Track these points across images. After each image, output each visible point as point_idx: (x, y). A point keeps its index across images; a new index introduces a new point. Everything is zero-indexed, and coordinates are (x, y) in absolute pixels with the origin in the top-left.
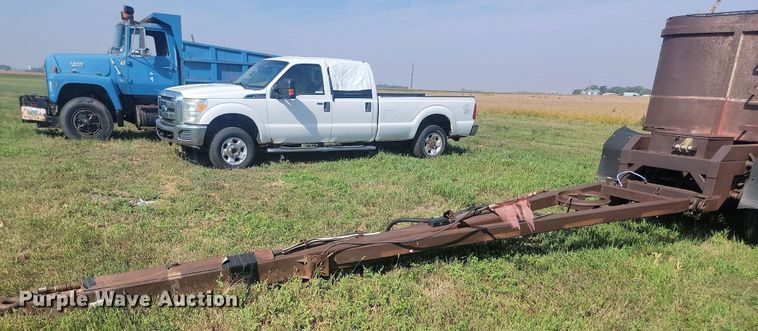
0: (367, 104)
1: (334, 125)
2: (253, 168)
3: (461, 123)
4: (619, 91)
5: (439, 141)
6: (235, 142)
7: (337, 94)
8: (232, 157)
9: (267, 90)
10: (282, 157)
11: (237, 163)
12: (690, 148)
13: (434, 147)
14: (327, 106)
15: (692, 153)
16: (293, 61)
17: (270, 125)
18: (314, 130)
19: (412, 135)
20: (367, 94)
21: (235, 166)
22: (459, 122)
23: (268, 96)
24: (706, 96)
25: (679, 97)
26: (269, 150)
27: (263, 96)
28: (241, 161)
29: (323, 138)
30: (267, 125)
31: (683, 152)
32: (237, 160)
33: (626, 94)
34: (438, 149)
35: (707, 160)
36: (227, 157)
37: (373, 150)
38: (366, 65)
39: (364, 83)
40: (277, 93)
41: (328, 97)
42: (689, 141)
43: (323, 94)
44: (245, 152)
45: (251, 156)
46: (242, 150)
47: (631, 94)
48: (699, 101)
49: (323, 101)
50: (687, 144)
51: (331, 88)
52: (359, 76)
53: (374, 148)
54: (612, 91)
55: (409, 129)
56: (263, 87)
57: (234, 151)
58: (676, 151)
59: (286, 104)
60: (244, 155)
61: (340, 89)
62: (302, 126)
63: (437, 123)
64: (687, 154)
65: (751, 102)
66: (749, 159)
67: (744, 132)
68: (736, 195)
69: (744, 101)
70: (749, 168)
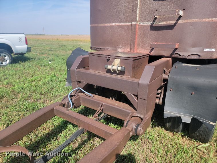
5: (7, 57)
12: (119, 68)
15: (122, 73)
22: (17, 47)
24: (122, 22)
25: (106, 25)
31: (115, 72)
34: (8, 62)
35: (135, 80)
42: (117, 61)
48: (119, 26)
50: (116, 65)
58: (109, 71)
64: (118, 74)
65: (155, 24)
66: (164, 72)
67: (153, 49)
68: (157, 101)
69: (149, 24)
70: (165, 80)
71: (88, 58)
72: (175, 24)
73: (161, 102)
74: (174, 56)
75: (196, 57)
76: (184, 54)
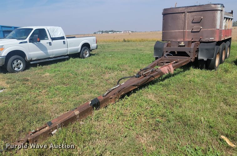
0: (64, 41)
1: (54, 50)
2: (27, 71)
3: (93, 45)
4: (107, 32)
5: (88, 52)
6: (17, 61)
7: (53, 39)
8: (17, 68)
9: (27, 40)
10: (38, 65)
11: (19, 70)
13: (86, 54)
14: (50, 44)
15: (184, 46)
16: (35, 28)
17: (31, 53)
18: (47, 53)
19: (79, 51)
20: (62, 38)
21: (19, 71)
22: (92, 45)
23: (28, 42)
26: (31, 63)
27: (26, 42)
28: (21, 69)
29: (50, 55)
30: (29, 53)
31: (182, 46)
32: (19, 68)
33: (109, 33)
34: (88, 55)
35: (189, 47)
36: (15, 68)
37: (68, 58)
38: (60, 28)
39: (61, 34)
40: (31, 40)
41: (50, 40)
43: (48, 39)
44: (22, 65)
45: (25, 66)
46: (20, 64)
47: (111, 33)
49: (49, 42)
50: (182, 44)
51: (51, 37)
52: (59, 32)
53: (68, 57)
54: (105, 32)
55: (78, 49)
56: (25, 39)
57: (18, 65)
58: (180, 46)
59: (35, 44)
60: (22, 66)
61: (54, 37)
62: (42, 52)
63: (86, 46)
65: (193, 31)
66: (197, 46)
67: (192, 39)
68: (196, 56)
69: (191, 31)
70: (198, 48)
71: (170, 43)
72: (200, 31)
73: (197, 56)
74: (200, 41)
75: (208, 41)
76: (203, 40)
